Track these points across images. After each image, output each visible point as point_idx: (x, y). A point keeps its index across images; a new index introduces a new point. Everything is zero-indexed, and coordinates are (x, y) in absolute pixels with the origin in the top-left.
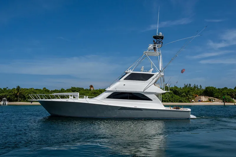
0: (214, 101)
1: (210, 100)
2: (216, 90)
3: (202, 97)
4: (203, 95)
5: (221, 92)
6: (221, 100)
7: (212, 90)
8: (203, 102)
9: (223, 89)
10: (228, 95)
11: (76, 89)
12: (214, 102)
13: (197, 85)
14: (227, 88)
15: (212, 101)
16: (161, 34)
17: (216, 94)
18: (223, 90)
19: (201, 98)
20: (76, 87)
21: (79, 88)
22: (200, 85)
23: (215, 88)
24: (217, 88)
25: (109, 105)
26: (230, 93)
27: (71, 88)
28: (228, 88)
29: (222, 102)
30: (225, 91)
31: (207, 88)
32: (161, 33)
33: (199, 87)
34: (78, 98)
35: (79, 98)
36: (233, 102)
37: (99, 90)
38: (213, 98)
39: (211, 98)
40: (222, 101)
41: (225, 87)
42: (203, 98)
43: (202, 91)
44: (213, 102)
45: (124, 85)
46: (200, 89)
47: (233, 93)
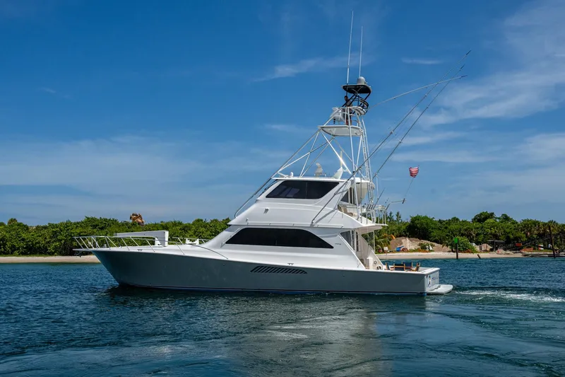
0: (431, 248)
1: (423, 248)
2: (435, 224)
3: (403, 241)
4: (406, 236)
5: (446, 228)
6: (447, 246)
7: (427, 224)
8: (408, 251)
9: (449, 222)
10: (462, 235)
11: (96, 223)
12: (432, 251)
13: (391, 213)
14: (457, 219)
15: (427, 250)
16: (363, 81)
17: (435, 234)
18: (449, 225)
19: (402, 243)
20: (98, 218)
21: (105, 220)
22: (398, 213)
23: (431, 220)
24: (437, 219)
25: (230, 259)
26: (466, 230)
27: (83, 219)
28: (461, 220)
29: (449, 252)
30: (453, 226)
31: (414, 220)
32: (362, 78)
33: (395, 218)
34: (166, 243)
35: (169, 244)
36: (473, 251)
37: (161, 225)
38: (429, 242)
39: (425, 242)
40: (449, 249)
41: (453, 217)
42: (408, 243)
43: (404, 227)
44: (430, 251)
45: (267, 210)
46: (398, 220)
47: (472, 230)
